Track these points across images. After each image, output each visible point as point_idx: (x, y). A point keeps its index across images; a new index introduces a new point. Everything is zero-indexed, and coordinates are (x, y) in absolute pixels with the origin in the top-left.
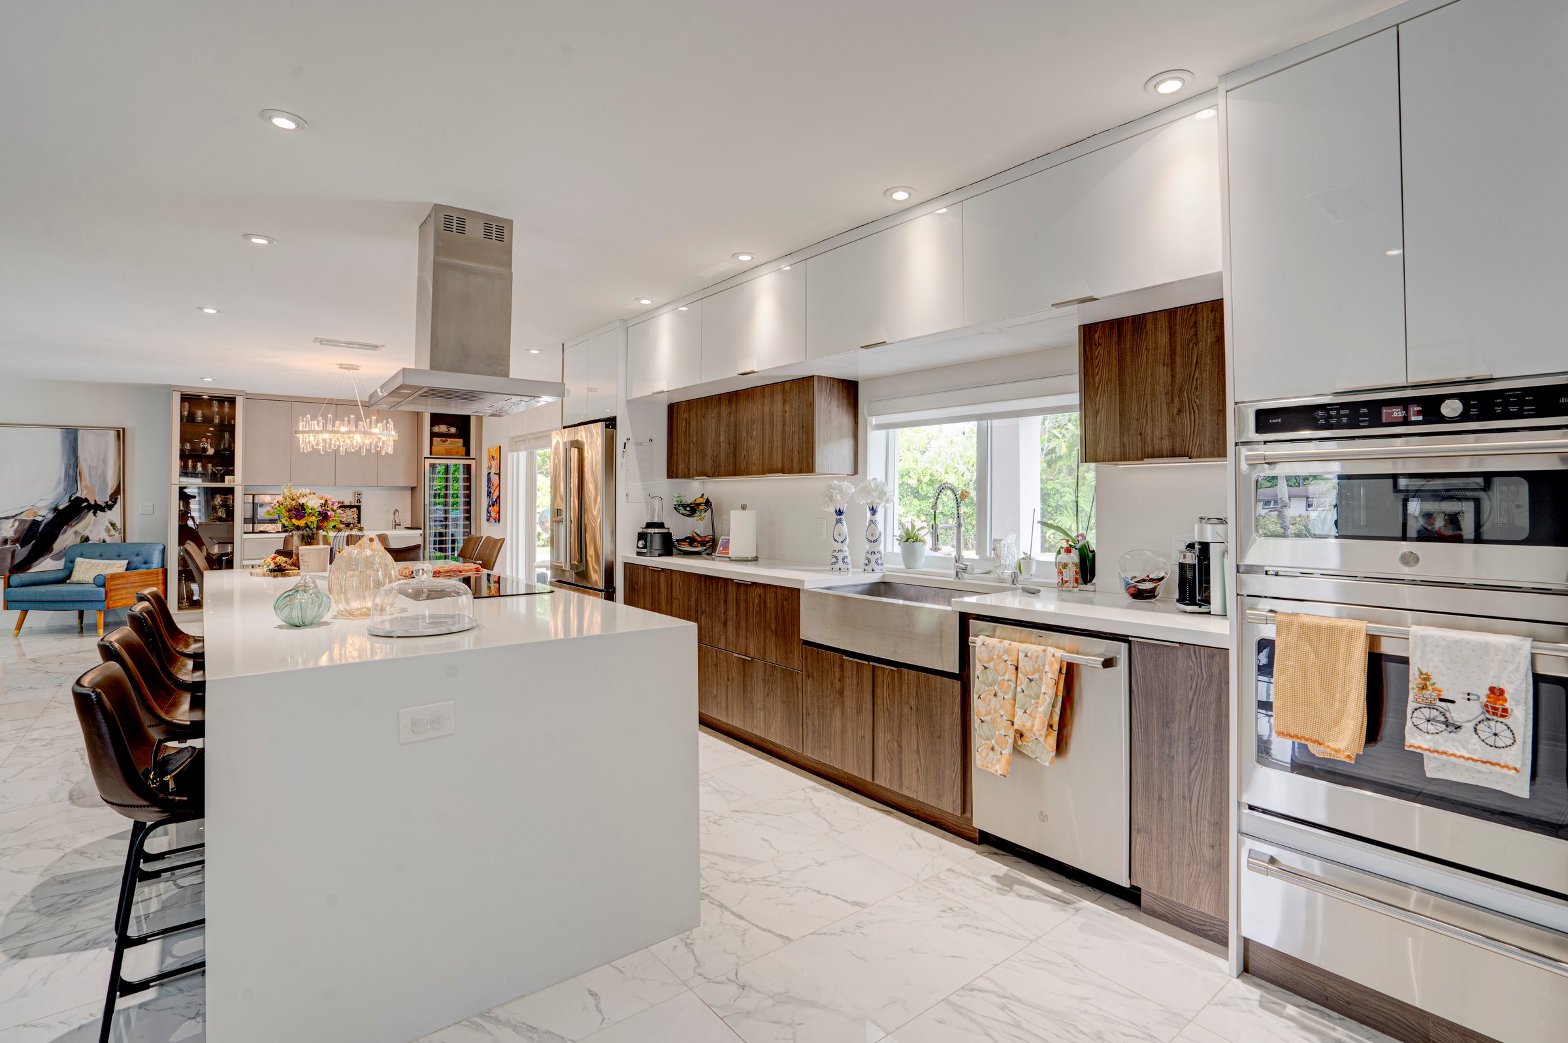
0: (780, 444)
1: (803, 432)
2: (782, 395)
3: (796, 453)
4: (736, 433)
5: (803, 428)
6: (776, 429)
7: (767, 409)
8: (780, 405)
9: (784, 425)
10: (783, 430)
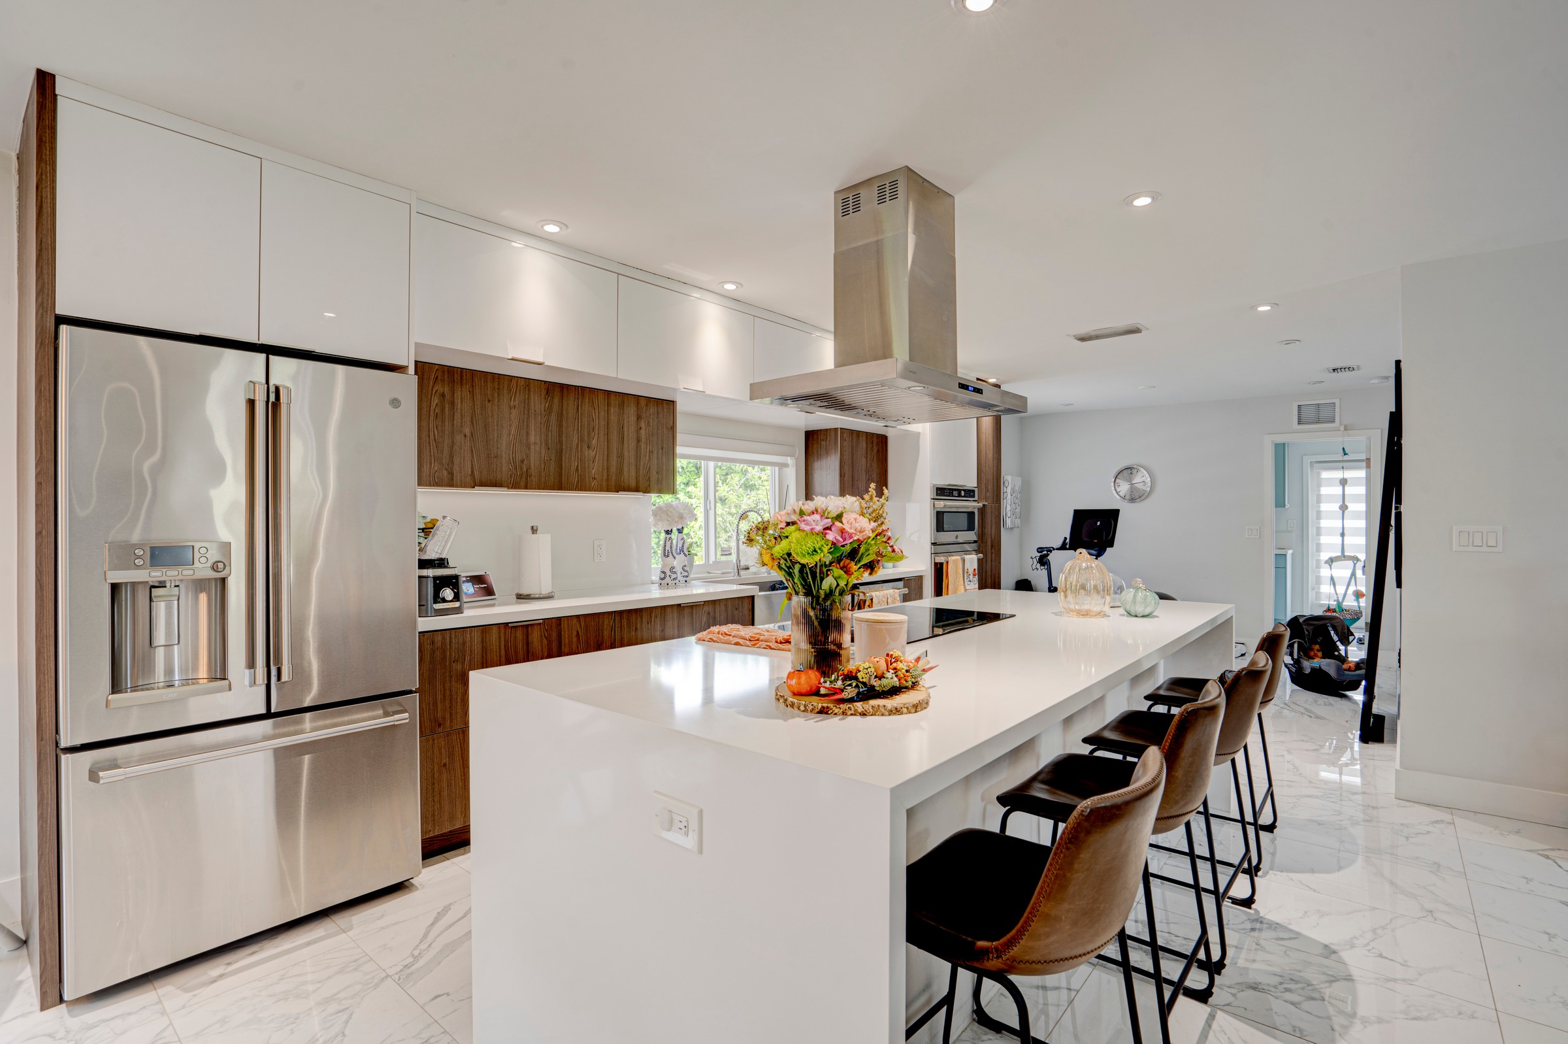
0: (633, 460)
1: (662, 453)
2: (635, 409)
3: (655, 473)
4: (560, 435)
5: (662, 448)
6: (628, 444)
7: (614, 418)
8: (633, 419)
9: (639, 441)
10: (638, 447)
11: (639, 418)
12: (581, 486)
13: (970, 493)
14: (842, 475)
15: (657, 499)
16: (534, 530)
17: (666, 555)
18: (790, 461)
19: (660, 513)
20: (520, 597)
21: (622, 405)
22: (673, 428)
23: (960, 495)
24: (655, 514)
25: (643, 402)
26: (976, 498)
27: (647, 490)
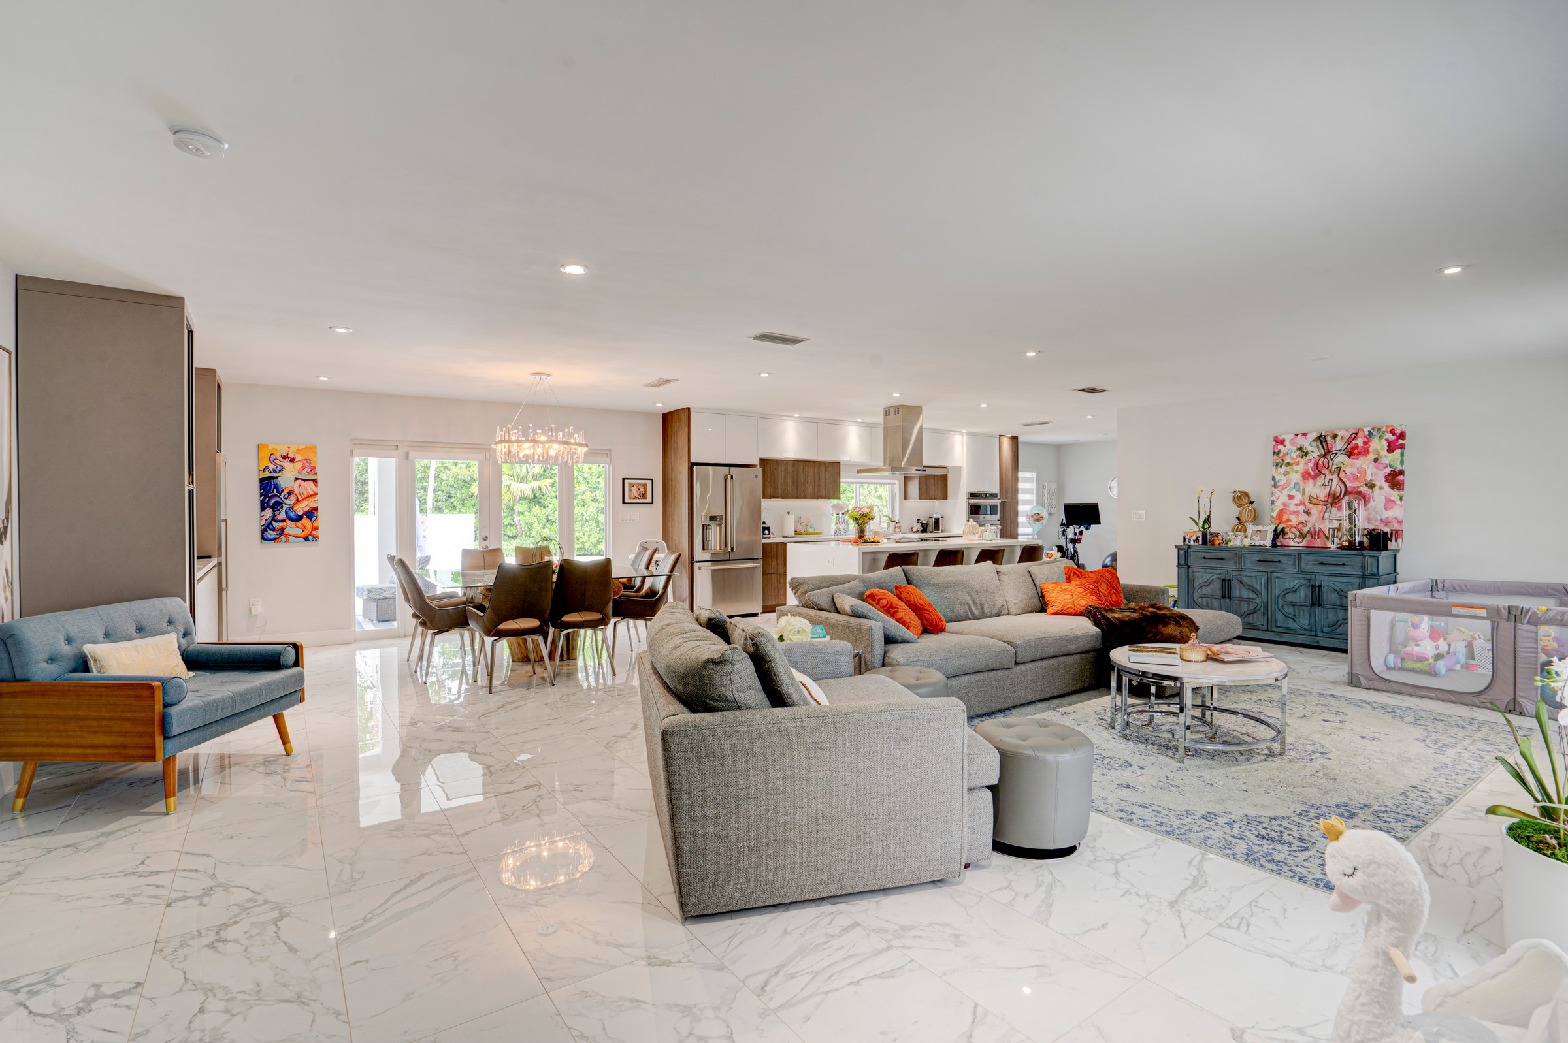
0: (824, 486)
1: (835, 483)
2: (826, 467)
3: (832, 491)
4: (798, 478)
5: (835, 480)
6: (822, 479)
7: (816, 471)
8: (823, 471)
9: (826, 479)
10: (825, 482)
11: (826, 470)
12: (805, 497)
13: (993, 495)
14: (920, 488)
15: (835, 501)
16: (788, 513)
17: (836, 523)
18: (896, 482)
19: (834, 507)
20: (784, 537)
21: (819, 467)
22: (839, 474)
23: (986, 496)
24: (832, 507)
25: (827, 464)
26: (999, 497)
27: (829, 498)
